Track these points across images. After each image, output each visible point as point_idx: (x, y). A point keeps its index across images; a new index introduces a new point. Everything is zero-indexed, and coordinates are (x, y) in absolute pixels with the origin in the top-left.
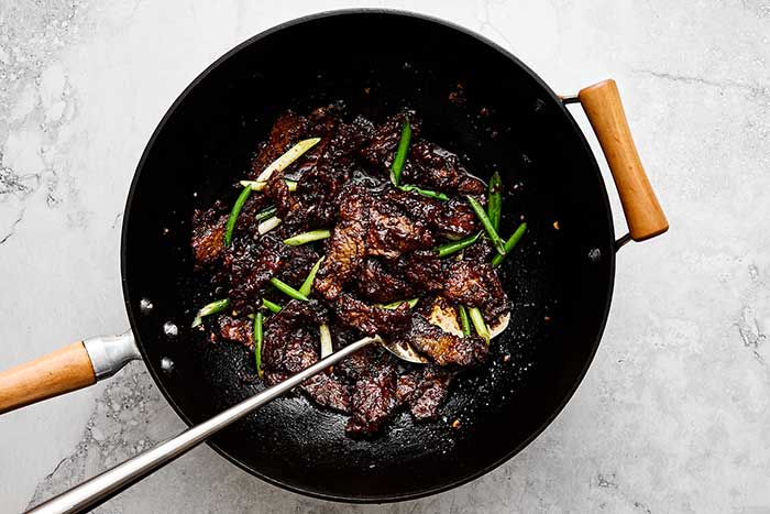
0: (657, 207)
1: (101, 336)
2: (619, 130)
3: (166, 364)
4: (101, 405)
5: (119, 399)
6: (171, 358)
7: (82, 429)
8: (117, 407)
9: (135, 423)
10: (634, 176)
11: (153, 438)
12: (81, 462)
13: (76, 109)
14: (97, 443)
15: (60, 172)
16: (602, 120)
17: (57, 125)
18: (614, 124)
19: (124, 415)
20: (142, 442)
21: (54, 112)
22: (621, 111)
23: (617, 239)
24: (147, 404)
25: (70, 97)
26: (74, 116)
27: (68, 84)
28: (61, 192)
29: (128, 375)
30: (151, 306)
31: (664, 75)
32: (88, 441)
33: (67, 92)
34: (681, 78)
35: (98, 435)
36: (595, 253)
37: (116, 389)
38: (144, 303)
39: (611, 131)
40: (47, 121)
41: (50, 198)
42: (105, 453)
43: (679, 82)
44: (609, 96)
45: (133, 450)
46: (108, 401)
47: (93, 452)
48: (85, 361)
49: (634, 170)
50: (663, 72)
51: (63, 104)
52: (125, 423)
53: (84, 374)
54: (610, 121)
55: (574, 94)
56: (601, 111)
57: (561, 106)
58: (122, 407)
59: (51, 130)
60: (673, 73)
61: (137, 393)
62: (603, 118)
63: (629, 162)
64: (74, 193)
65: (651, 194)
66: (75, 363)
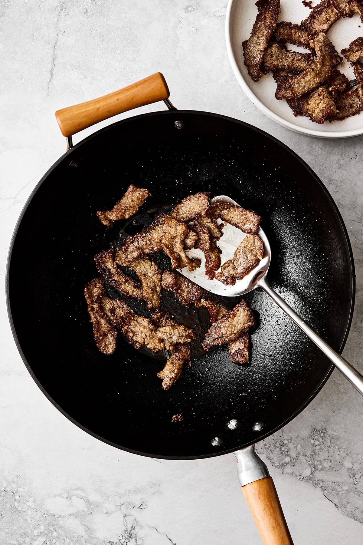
0: (145, 81)
1: (238, 474)
2: (91, 108)
3: (257, 428)
4: (286, 470)
5: (282, 457)
6: (253, 425)
7: (303, 484)
8: (287, 459)
9: (299, 446)
10: (123, 97)
11: (309, 434)
12: (326, 484)
13: (77, 489)
14: (313, 473)
15: (122, 501)
16: (84, 120)
17: (88, 503)
18: (86, 111)
19: (293, 454)
20: (312, 441)
21: (80, 505)
22: (78, 107)
23: (168, 109)
24: (286, 437)
25: (69, 493)
26: (82, 490)
27: (60, 495)
28: (136, 500)
29: (265, 451)
30: (217, 439)
31: (51, 74)
32: (312, 479)
33: (65, 495)
34: (53, 61)
35: (307, 472)
36: (178, 124)
37: (275, 459)
38: (215, 443)
39: (92, 113)
40: (86, 510)
41: (140, 507)
42: (320, 467)
43: (56, 63)
44: (67, 115)
45: (318, 447)
46: (283, 465)
47: (319, 475)
48: (255, 485)
49: (119, 98)
50: (49, 74)
51: (74, 498)
52: (299, 454)
53: (264, 485)
54: (85, 114)
55: (65, 139)
56: (78, 121)
57: (73, 149)
58: (288, 455)
59: (92, 507)
60: (50, 66)
61: (278, 445)
62: (83, 120)
63: (113, 101)
64: (137, 490)
65: (137, 85)
66: (257, 492)
